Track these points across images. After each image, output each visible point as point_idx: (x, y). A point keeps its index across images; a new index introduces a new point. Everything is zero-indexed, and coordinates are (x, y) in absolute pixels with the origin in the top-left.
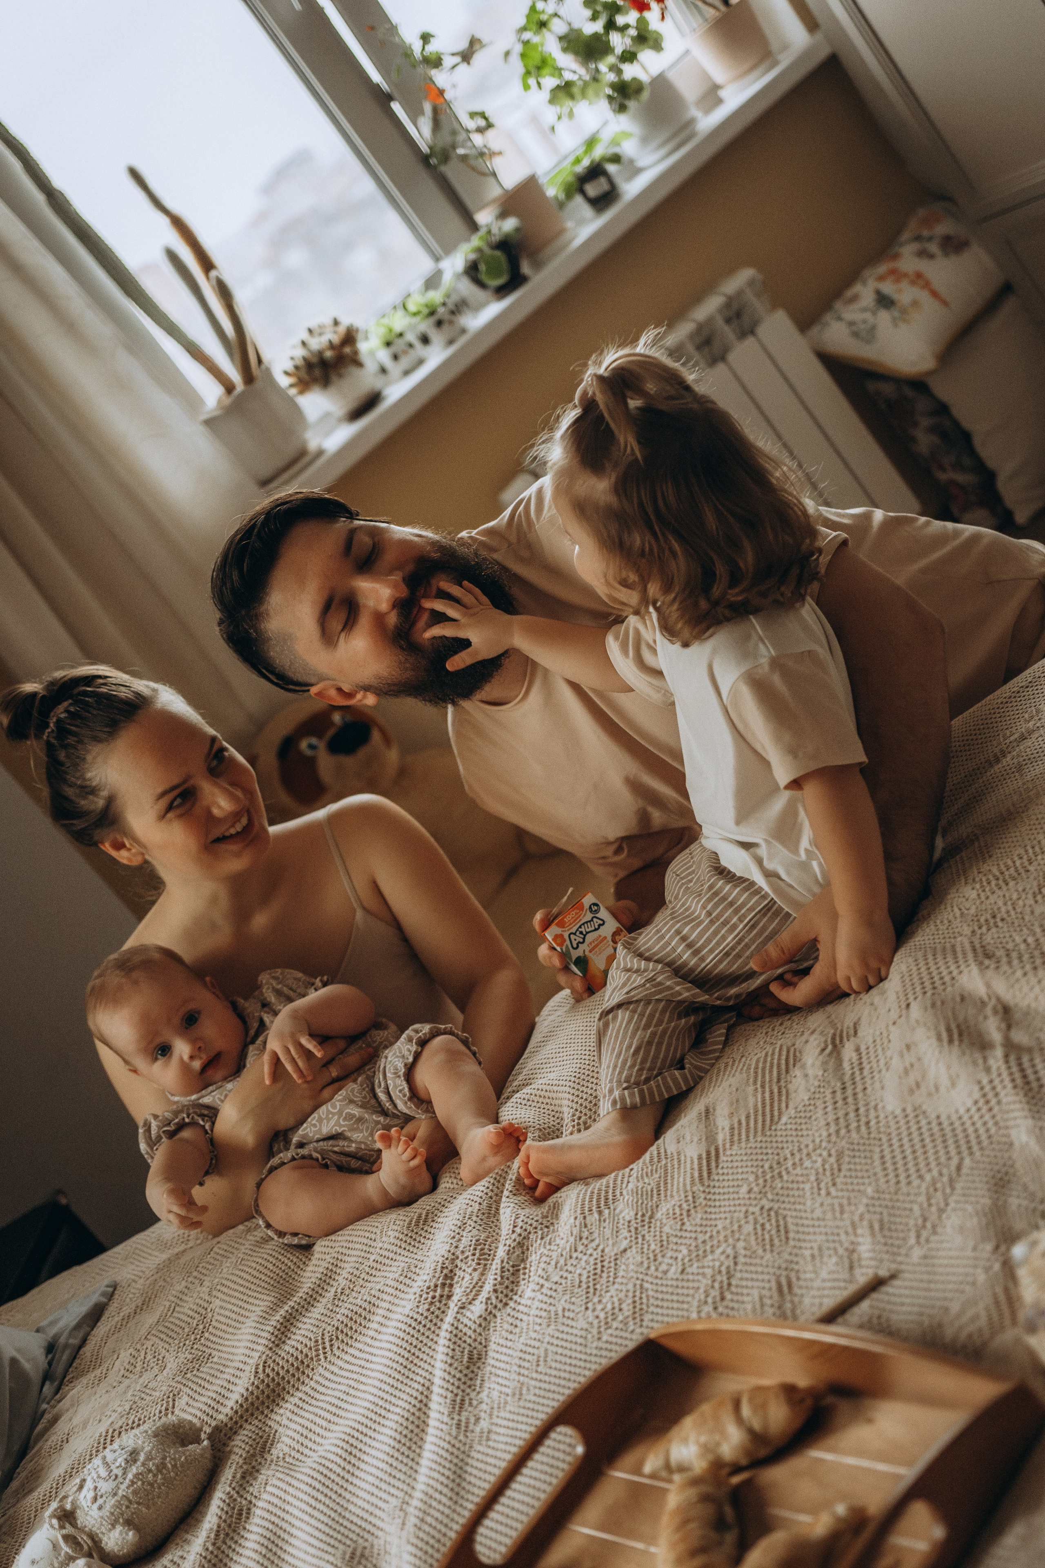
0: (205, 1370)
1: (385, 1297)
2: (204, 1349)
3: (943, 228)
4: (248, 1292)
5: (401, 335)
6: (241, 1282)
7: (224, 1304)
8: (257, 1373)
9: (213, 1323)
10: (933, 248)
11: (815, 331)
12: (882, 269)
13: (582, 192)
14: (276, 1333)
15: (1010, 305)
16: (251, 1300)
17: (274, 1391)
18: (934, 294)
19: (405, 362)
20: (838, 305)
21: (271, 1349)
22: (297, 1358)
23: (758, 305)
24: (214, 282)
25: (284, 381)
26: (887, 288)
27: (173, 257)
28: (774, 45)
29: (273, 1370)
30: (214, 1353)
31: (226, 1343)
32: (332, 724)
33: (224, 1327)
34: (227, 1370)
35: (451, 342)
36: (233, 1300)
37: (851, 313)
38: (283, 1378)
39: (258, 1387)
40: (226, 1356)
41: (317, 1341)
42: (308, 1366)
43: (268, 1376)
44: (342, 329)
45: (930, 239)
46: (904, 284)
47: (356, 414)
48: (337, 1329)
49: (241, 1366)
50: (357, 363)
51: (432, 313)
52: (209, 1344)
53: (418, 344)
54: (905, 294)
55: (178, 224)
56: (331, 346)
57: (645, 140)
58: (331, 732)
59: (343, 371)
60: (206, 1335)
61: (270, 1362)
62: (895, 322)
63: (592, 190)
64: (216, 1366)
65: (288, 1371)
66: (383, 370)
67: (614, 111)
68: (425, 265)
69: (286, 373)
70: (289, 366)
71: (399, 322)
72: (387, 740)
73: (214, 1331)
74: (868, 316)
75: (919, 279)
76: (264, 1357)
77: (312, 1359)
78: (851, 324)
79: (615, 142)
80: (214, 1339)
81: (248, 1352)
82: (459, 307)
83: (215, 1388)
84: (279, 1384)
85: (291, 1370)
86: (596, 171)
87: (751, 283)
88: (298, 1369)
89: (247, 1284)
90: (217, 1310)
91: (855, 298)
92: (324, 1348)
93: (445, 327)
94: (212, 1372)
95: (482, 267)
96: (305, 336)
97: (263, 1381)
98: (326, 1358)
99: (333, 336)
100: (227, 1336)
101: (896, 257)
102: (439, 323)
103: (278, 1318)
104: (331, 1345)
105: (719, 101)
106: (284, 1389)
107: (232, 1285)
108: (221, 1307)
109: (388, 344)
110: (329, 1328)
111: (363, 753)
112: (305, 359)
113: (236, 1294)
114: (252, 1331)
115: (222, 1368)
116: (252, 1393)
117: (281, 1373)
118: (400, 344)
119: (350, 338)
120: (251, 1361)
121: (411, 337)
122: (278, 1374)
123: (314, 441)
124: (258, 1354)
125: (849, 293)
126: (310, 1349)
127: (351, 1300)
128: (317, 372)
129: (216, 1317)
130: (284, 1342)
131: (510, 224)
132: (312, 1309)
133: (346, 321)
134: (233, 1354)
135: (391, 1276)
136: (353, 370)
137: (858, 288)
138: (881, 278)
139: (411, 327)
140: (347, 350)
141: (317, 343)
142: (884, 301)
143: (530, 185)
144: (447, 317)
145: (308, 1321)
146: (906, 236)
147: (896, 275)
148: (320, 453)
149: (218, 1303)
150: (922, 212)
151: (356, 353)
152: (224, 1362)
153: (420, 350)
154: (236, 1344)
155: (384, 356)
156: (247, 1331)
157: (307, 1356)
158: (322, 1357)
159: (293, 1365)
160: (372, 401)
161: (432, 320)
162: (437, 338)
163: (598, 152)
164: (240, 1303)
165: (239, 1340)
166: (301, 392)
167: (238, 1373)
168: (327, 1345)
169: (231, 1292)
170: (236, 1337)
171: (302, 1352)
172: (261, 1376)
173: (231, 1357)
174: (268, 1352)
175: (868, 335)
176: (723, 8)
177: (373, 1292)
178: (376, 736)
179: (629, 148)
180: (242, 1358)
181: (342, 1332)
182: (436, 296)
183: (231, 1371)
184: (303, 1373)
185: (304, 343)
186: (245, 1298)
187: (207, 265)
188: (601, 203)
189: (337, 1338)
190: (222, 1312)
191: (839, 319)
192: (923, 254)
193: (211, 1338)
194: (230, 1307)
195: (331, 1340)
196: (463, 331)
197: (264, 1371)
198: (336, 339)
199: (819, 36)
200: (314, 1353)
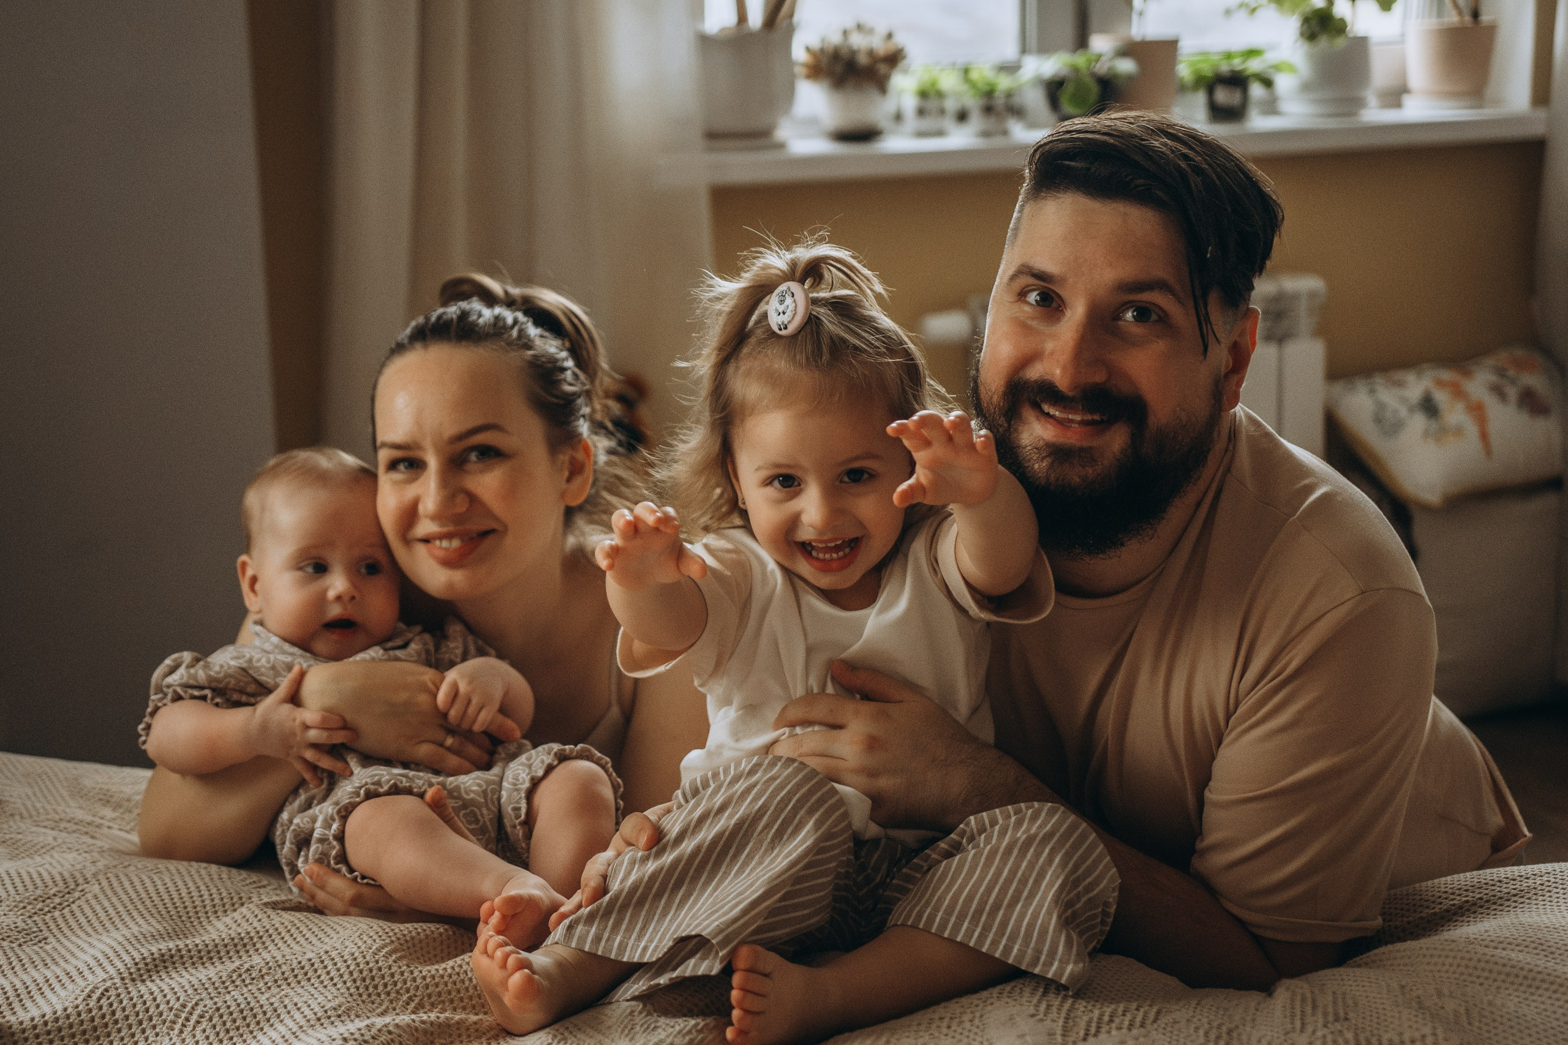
0: (28, 950)
1: (297, 1016)
2: (43, 927)
3: (1534, 380)
4: (138, 904)
5: (940, 95)
6: (139, 888)
7: (101, 897)
8: (89, 996)
9: (74, 907)
10: (1512, 392)
11: (1338, 388)
12: (1446, 375)
13: (1210, 90)
14: (141, 966)
15: (1548, 502)
16: (135, 914)
17: (95, 1029)
18: (1484, 436)
19: (927, 124)
20: (1379, 380)
21: (123, 979)
22: (147, 1010)
23: (1304, 320)
25: (799, 53)
26: (1441, 397)
28: (1490, 92)
29: (111, 1005)
30: (51, 939)
31: (74, 938)
33: (82, 920)
34: (53, 967)
35: (985, 135)
36: (114, 900)
37: (1388, 396)
38: (116, 1022)
39: (79, 1015)
40: (63, 952)
41: (184, 1006)
42: (154, 1027)
43: (101, 1008)
44: (891, 47)
45: (1513, 382)
46: (1460, 406)
47: (843, 136)
48: (218, 1009)
49: (74, 973)
50: (882, 88)
51: (989, 95)
52: (53, 926)
53: (951, 115)
54: (1455, 414)
56: (871, 53)
57: (1306, 87)
59: (864, 84)
60: (57, 914)
61: (112, 992)
62: (1426, 434)
63: (1223, 96)
64: (43, 955)
65: (127, 1018)
66: (899, 116)
67: (1302, 34)
68: (1009, 50)
69: (808, 49)
70: (815, 43)
71: (949, 82)
73: (68, 916)
74: (1403, 412)
75: (1477, 411)
76: (108, 984)
77: (164, 1022)
78: (1381, 406)
79: (1277, 68)
80: (62, 924)
81: (93, 963)
82: (1017, 111)
83: (25, 977)
84: (106, 1025)
85: (132, 1019)
86: (1237, 81)
87: (1312, 295)
88: (140, 1023)
89: (144, 895)
90: (89, 896)
91: (1400, 384)
92: (187, 1020)
93: (991, 117)
94: (35, 958)
95: (1069, 88)
96: (851, 26)
97: (90, 1011)
98: (181, 1032)
99: (879, 45)
100: (79, 932)
101: (1467, 374)
102: (988, 110)
103: (154, 950)
104: (198, 1022)
105: (1398, 105)
106: (109, 1035)
107: (127, 884)
108: (96, 897)
109: (923, 94)
110: (209, 1003)
112: (836, 46)
113: (124, 897)
114: (114, 944)
115: (48, 961)
116: (68, 1017)
117: (119, 1015)
118: (932, 104)
119: (894, 59)
120: (90, 977)
121: (951, 105)
122: (113, 1013)
123: (785, 132)
124: (105, 976)
125: (1399, 375)
126: (171, 1009)
127: (254, 988)
128: (839, 68)
129: (81, 902)
130: (143, 981)
131: (1126, 66)
132: (201, 968)
133: (901, 39)
134: (73, 954)
135: (321, 999)
136: (874, 94)
137: (1410, 377)
138: (1440, 383)
139: (958, 94)
140: (882, 68)
141: (858, 41)
142: (1429, 407)
143: (1168, 48)
145: (187, 976)
146: (1490, 361)
147: (1458, 393)
148: (781, 146)
149: (96, 888)
150: (1519, 352)
151: (887, 77)
152: (56, 957)
153: (949, 123)
154: (85, 946)
155: (909, 103)
156: (108, 941)
157: (161, 1014)
158: (178, 1027)
159: (137, 1014)
160: (866, 135)
161: (983, 102)
162: (976, 122)
163: (1254, 66)
164: (121, 908)
165: (90, 944)
166: (806, 76)
167: (65, 979)
168: (194, 1018)
169: (119, 890)
170: (90, 939)
171: (158, 1006)
172: (92, 1004)
173: (68, 956)
174: (117, 981)
175: (1391, 427)
176: (1468, 19)
177: (287, 1001)
179: (1284, 83)
180: (81, 966)
181: (221, 1016)
182: (1004, 83)
183: (59, 972)
184: (143, 1031)
185: (845, 31)
186: (130, 907)
188: (1220, 113)
189: (211, 1019)
190: (93, 902)
191: (1372, 391)
192: (1499, 392)
193: (60, 921)
194: (106, 904)
195: (202, 1017)
196: (1005, 133)
197: (99, 999)
198: (880, 51)
199: (1541, 114)
200: (171, 1017)
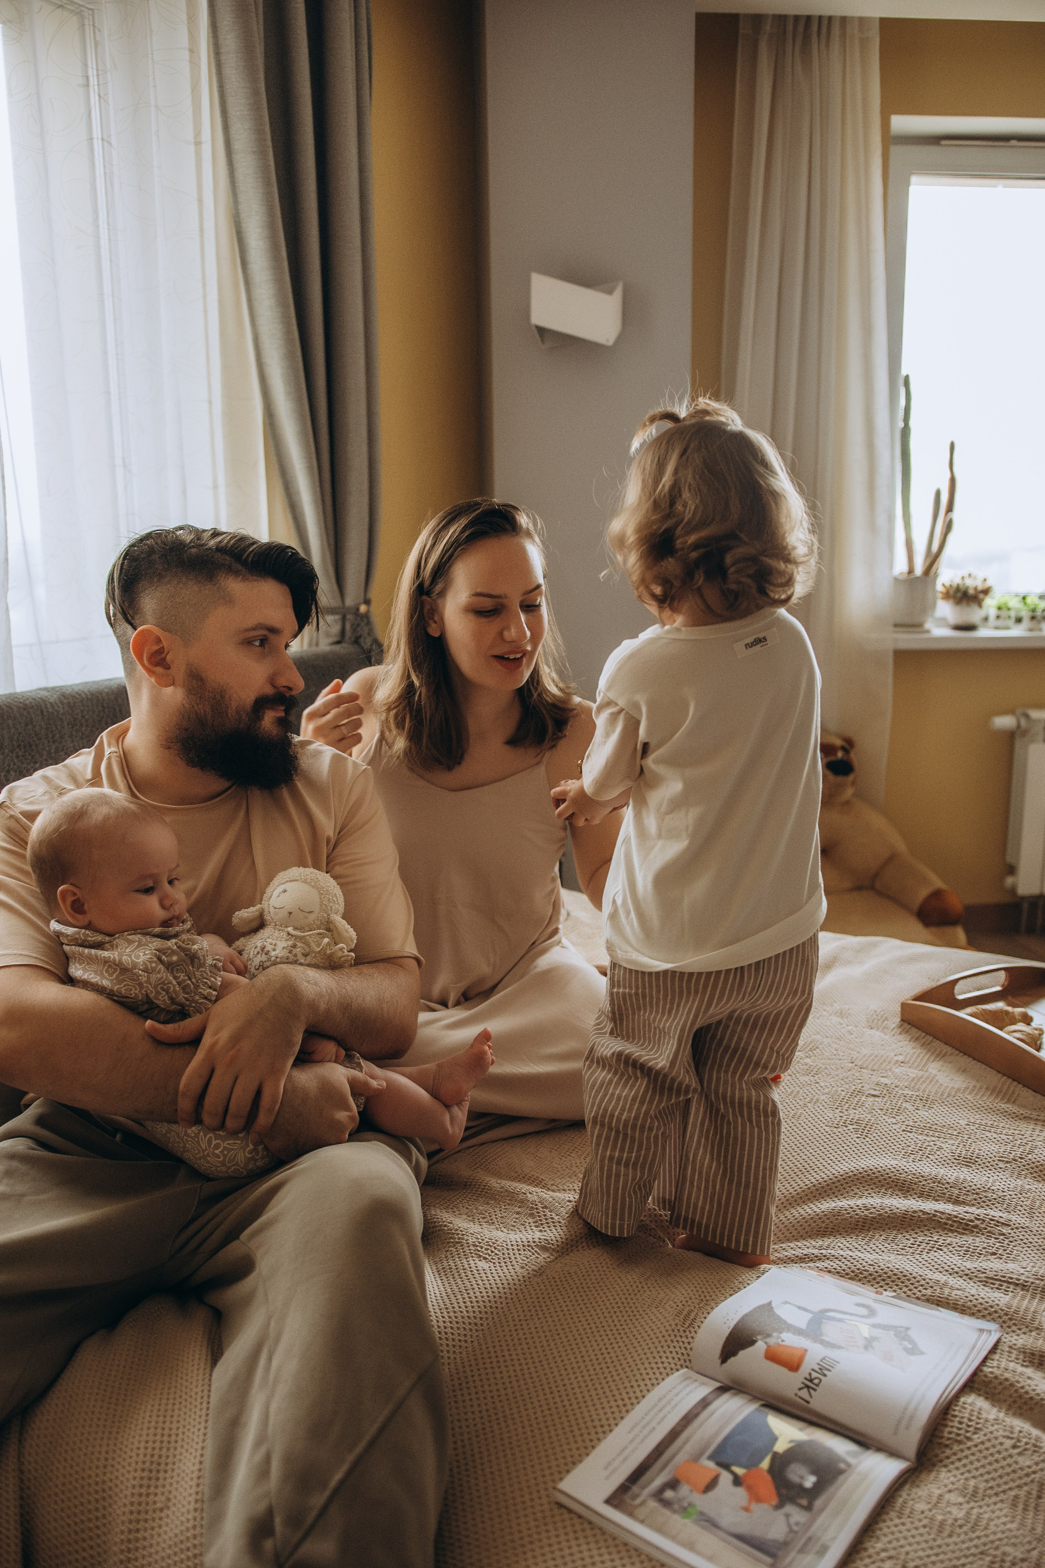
5: (1009, 609)
19: (1000, 623)
24: (948, 520)
25: (939, 587)
27: (938, 494)
32: (836, 754)
35: (1031, 630)
44: (985, 586)
47: (959, 628)
50: (980, 605)
51: (1034, 610)
53: (1013, 620)
55: (953, 481)
56: (975, 588)
58: (832, 758)
59: (971, 603)
66: (986, 619)
69: (943, 585)
70: (947, 584)
71: (1015, 603)
72: (853, 783)
93: (1034, 622)
96: (966, 575)
99: (980, 585)
102: (1033, 618)
109: (999, 608)
111: (840, 779)
112: (958, 585)
118: (1004, 613)
119: (986, 592)
121: (1013, 614)
123: (928, 625)
128: (959, 595)
133: (991, 582)
136: (975, 608)
139: (1018, 610)
140: (981, 596)
141: (969, 583)
144: (1039, 618)
148: (928, 631)
151: (983, 600)
153: (1013, 623)
155: (993, 613)
160: (970, 628)
161: (1030, 614)
162: (1026, 623)
166: (943, 598)
178: (851, 777)
185: (963, 578)
187: (950, 508)
196: (1040, 630)
198: (980, 588)
